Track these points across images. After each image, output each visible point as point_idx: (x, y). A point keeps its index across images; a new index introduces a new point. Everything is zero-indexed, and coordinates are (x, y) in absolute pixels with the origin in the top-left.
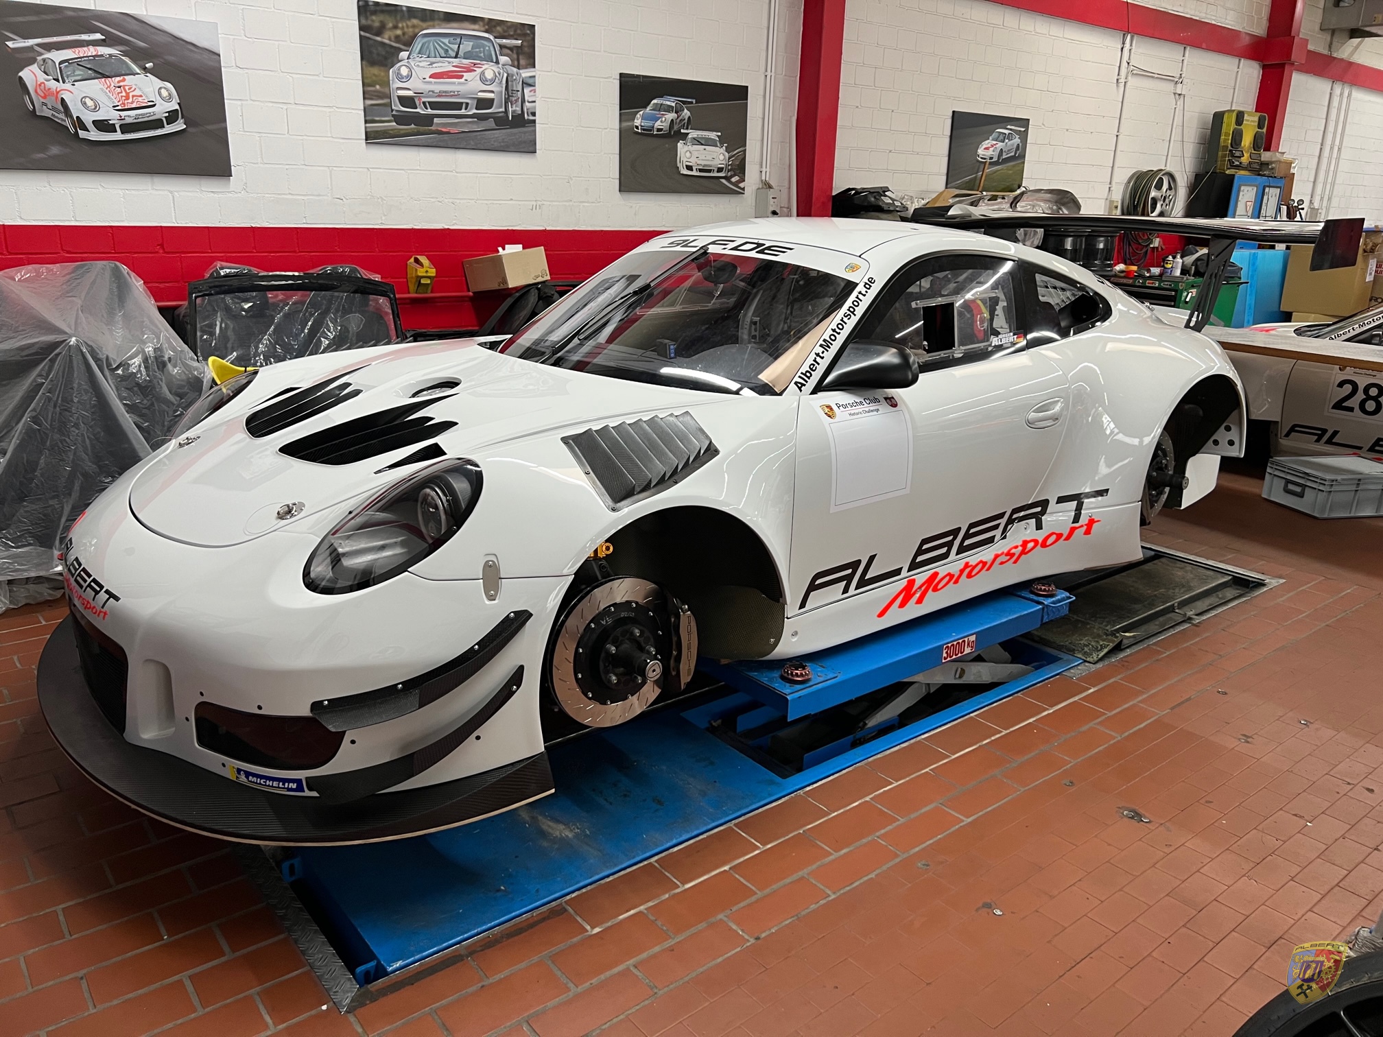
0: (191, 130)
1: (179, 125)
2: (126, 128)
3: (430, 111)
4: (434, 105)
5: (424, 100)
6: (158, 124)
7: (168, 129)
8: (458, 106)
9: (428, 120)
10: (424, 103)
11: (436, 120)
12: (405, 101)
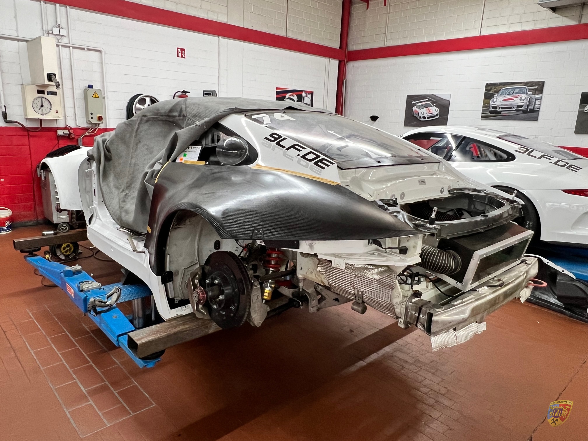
0: (440, 118)
1: (438, 117)
2: (428, 118)
3: (501, 110)
4: (502, 108)
5: (499, 107)
6: (434, 117)
7: (436, 118)
8: (511, 108)
9: (500, 112)
10: (500, 108)
11: (502, 112)
12: (493, 108)
